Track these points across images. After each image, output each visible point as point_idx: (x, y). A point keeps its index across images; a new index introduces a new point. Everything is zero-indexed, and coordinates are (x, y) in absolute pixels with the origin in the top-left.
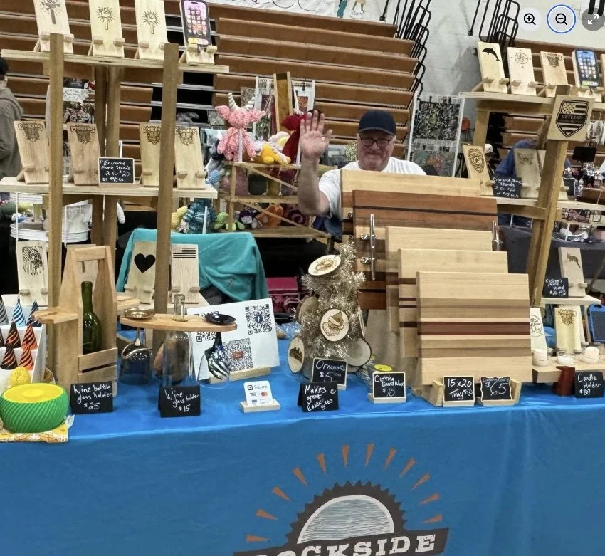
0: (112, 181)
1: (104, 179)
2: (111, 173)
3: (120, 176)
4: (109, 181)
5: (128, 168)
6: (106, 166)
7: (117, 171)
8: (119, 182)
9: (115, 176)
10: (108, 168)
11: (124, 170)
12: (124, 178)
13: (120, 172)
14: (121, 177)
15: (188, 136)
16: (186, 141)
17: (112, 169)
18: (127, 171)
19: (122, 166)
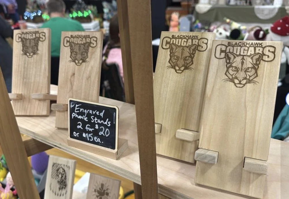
0: (85, 140)
1: (75, 134)
2: (84, 126)
3: (96, 133)
4: (81, 138)
5: (107, 123)
6: (78, 114)
7: (93, 125)
8: (94, 142)
9: (89, 132)
10: (80, 117)
11: (102, 124)
12: (101, 137)
13: (97, 127)
14: (98, 136)
15: (249, 63)
16: (241, 75)
17: (86, 119)
18: (106, 126)
19: (99, 117)
